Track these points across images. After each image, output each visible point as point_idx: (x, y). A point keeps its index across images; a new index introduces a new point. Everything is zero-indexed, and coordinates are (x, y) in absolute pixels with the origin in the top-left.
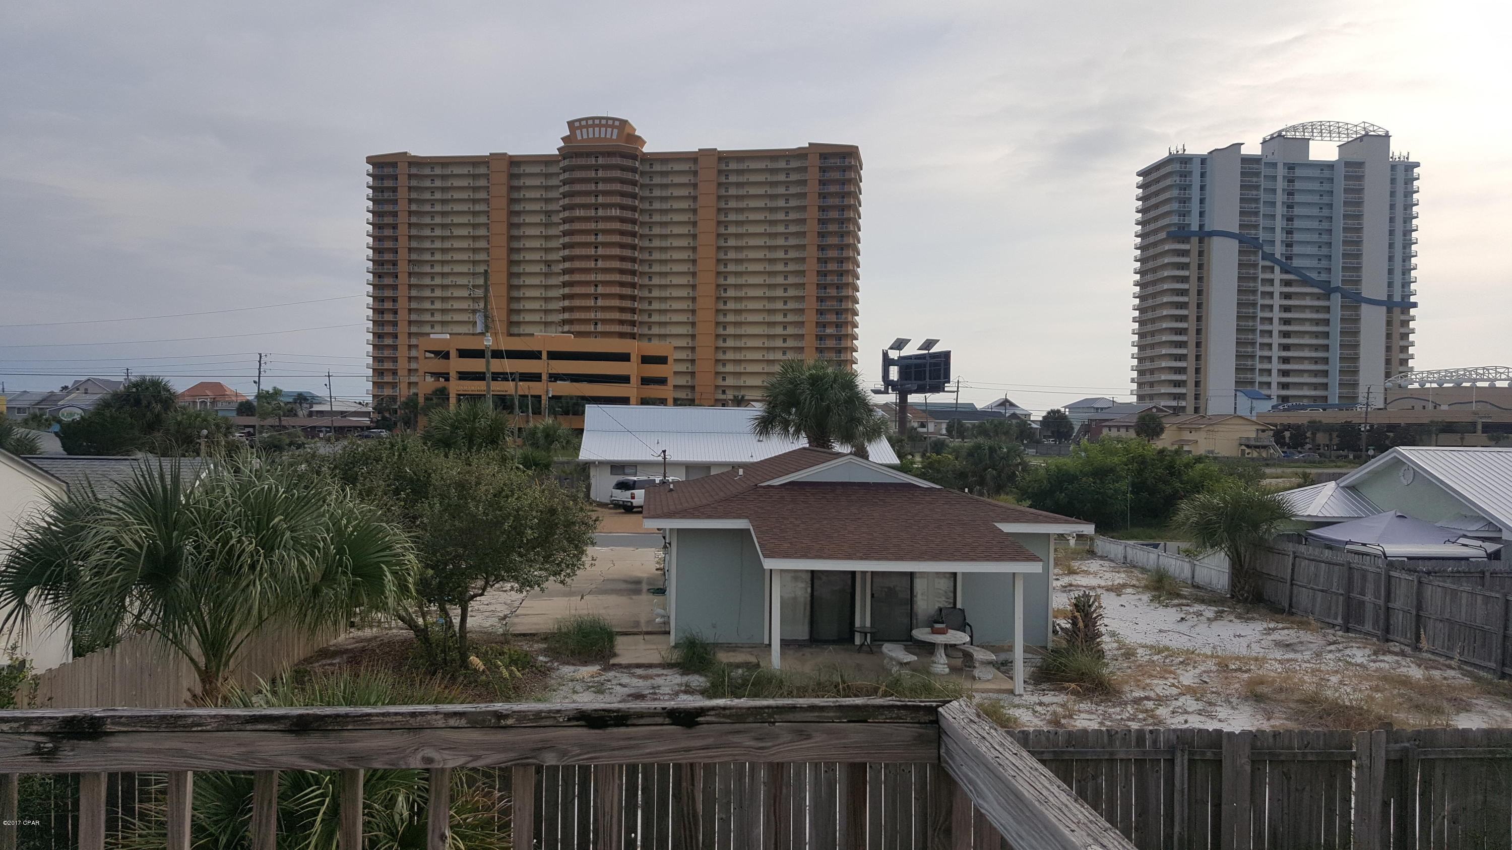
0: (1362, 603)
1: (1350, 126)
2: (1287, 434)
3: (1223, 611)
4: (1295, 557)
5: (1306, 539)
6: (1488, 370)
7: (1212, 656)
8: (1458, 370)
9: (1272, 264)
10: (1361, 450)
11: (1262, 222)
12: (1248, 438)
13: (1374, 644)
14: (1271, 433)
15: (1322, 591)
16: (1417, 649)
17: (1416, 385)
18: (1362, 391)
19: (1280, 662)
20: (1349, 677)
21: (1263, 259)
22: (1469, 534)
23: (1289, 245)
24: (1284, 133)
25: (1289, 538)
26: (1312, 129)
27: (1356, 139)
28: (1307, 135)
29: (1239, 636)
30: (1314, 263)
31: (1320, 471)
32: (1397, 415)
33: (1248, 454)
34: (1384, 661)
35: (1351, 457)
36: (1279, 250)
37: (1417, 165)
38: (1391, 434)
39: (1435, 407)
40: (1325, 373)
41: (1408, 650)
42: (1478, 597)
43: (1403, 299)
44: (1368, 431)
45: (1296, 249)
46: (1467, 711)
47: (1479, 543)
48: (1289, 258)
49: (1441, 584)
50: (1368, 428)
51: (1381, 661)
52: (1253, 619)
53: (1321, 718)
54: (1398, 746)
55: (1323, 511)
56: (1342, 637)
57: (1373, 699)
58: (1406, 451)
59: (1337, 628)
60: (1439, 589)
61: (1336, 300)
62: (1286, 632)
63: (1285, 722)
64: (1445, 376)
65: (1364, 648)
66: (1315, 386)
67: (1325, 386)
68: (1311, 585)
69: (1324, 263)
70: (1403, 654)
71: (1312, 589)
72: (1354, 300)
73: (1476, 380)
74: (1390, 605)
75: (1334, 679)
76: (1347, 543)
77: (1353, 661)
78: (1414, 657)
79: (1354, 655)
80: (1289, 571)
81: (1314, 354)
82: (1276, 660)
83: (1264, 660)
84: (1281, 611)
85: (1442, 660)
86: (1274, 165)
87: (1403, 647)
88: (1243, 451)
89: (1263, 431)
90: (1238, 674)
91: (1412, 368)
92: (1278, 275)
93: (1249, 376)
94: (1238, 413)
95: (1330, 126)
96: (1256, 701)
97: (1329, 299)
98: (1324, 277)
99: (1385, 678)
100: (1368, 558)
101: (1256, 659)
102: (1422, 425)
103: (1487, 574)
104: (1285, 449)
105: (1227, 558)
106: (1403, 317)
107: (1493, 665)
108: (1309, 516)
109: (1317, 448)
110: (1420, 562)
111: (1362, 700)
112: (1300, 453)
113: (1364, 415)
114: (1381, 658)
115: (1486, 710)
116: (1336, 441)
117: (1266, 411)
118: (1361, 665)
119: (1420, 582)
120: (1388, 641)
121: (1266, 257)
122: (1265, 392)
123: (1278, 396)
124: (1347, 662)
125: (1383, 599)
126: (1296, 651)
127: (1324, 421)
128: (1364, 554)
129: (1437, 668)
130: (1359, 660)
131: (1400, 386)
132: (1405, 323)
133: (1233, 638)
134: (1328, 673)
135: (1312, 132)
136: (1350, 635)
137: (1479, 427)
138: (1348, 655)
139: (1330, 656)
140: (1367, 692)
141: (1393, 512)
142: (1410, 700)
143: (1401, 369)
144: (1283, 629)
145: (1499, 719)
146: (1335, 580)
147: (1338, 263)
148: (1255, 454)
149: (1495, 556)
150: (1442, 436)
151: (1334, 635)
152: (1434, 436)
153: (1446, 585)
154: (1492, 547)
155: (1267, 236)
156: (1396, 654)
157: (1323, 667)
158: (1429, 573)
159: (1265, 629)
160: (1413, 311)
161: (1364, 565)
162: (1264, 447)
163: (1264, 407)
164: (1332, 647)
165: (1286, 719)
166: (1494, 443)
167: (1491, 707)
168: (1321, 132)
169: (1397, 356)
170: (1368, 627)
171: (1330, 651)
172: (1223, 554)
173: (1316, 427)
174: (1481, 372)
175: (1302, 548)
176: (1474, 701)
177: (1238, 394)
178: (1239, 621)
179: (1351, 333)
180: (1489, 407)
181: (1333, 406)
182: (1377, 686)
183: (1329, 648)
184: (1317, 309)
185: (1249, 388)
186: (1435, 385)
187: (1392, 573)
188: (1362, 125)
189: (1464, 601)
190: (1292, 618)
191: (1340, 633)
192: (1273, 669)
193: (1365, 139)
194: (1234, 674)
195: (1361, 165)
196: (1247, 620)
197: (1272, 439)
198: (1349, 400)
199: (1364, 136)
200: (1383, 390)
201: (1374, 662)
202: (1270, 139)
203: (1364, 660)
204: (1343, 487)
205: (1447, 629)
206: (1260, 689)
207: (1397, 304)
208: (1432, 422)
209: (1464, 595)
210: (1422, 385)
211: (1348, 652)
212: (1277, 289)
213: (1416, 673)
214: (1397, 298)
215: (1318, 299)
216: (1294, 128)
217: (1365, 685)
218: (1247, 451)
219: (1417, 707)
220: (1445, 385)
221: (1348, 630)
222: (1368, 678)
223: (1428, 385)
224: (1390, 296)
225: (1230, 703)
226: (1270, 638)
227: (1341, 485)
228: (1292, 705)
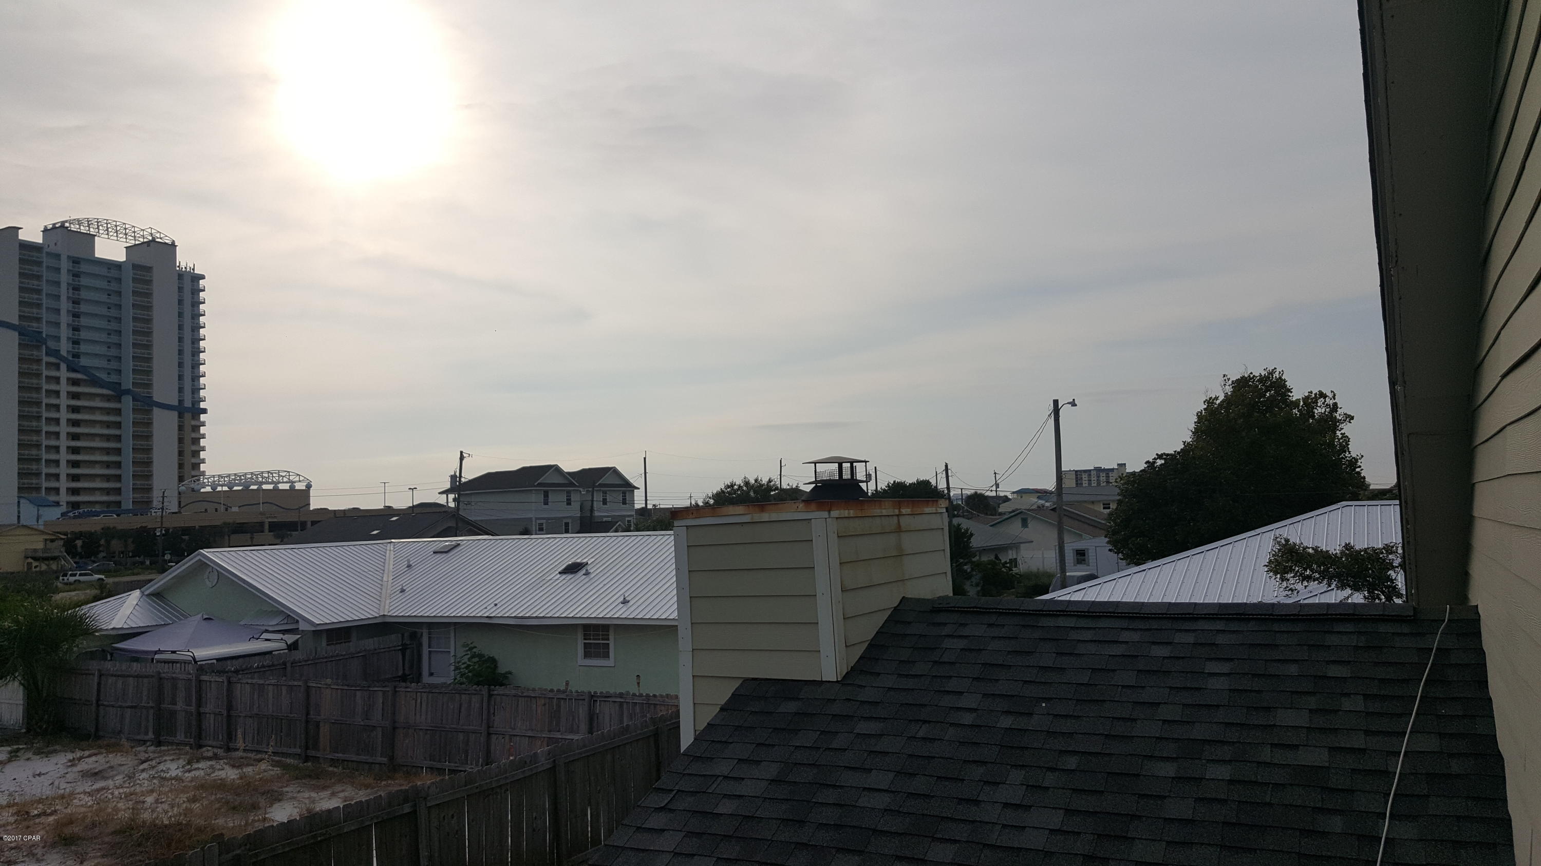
0: (173, 713)
1: (136, 229)
2: (79, 543)
3: (18, 750)
4: (100, 676)
5: (112, 655)
6: (272, 474)
7: (9, 806)
8: (246, 474)
9: (58, 361)
10: (157, 556)
11: (45, 315)
12: (35, 550)
13: (186, 754)
14: (61, 543)
15: (132, 707)
16: (228, 750)
17: (208, 489)
18: (156, 494)
19: (90, 794)
20: (166, 794)
21: (47, 354)
22: (271, 629)
23: (76, 342)
24: (67, 225)
25: (92, 655)
26: (98, 226)
27: (143, 243)
28: (92, 231)
29: (39, 775)
30: (103, 363)
31: (117, 580)
32: (191, 518)
33: (36, 567)
34: (198, 769)
35: (148, 563)
36: (64, 348)
37: (203, 277)
38: (186, 537)
39: (227, 510)
40: (118, 478)
41: (220, 752)
42: (283, 687)
43: (193, 404)
44: (163, 535)
45: (83, 348)
46: (280, 800)
47: (279, 636)
48: (76, 356)
49: (250, 681)
50: (163, 532)
51: (196, 769)
52: (55, 751)
53: (139, 845)
54: (230, 855)
55: (129, 622)
56: (154, 752)
57: (191, 810)
58: (211, 554)
59: (148, 744)
60: (247, 686)
61: (127, 403)
62: (94, 758)
63: (99, 860)
64: (235, 480)
65: (178, 759)
66: (108, 491)
67: (118, 491)
68: (120, 703)
69: (114, 365)
70: (216, 757)
71: (121, 707)
72: (146, 405)
73: (262, 483)
74: (202, 710)
75: (150, 800)
76: (156, 653)
77: (168, 776)
78: (227, 759)
79: (169, 769)
80: (95, 693)
81: (105, 458)
82: (85, 793)
83: (72, 795)
84: (87, 737)
85: (252, 755)
86: (57, 256)
87: (215, 750)
88: (29, 564)
89: (52, 541)
90: (42, 819)
91: (204, 472)
92: (64, 373)
93: (34, 481)
94: (23, 522)
95: (116, 226)
96: (65, 845)
97: (120, 402)
98: (114, 378)
99: (202, 787)
100: (178, 665)
101: (62, 797)
102: (215, 526)
103: (289, 665)
104: (77, 560)
105: (22, 687)
106: (194, 423)
107: (298, 751)
108: (114, 629)
109: (111, 556)
110: (229, 662)
111: (180, 814)
112: (94, 562)
113: (159, 520)
114: (195, 766)
115: (295, 795)
116: (131, 547)
117: (54, 518)
118: (176, 778)
119: (229, 682)
120: (201, 747)
121: (51, 352)
122: (53, 498)
123: (68, 503)
124: (162, 778)
125: (194, 705)
126: (105, 778)
127: (120, 527)
128: (173, 662)
129: (248, 765)
130: (173, 773)
131: (193, 490)
132: (196, 428)
133: (31, 778)
134: (143, 794)
135: (98, 228)
136: (163, 748)
137: (267, 527)
138: (162, 771)
139: (144, 775)
140: (185, 805)
141: (200, 615)
142: (227, 802)
143: (193, 473)
144: (90, 756)
145: (307, 801)
146: (145, 693)
147: (128, 365)
148: (44, 567)
149: (293, 647)
150: (234, 537)
151: (146, 752)
152: (226, 537)
153: (254, 681)
154: (291, 638)
155: (52, 331)
156: (210, 759)
157: (138, 789)
158: (236, 672)
159: (70, 761)
160: (203, 417)
161: (174, 673)
162: (54, 558)
163: (53, 514)
164: (145, 765)
165: (103, 856)
166: (278, 541)
167: (299, 792)
168: (107, 230)
169: (189, 460)
170: (180, 737)
171: (143, 770)
172: (16, 683)
173: (109, 533)
174: (266, 475)
175: (108, 665)
176: (285, 789)
177: (22, 501)
178: (38, 757)
179: (144, 436)
180: (275, 507)
181: (128, 511)
182: (195, 796)
183: (141, 767)
184: (108, 411)
185: (34, 495)
186: (225, 488)
187: (204, 678)
188: (149, 230)
189: (270, 695)
190: (100, 742)
191: (152, 748)
192: (83, 803)
193: (152, 244)
194: (37, 821)
195: (149, 269)
196: (48, 754)
197: (63, 549)
198: (143, 505)
199: (150, 242)
200: (176, 494)
201: (189, 771)
202: (52, 229)
203: (179, 772)
204: (148, 595)
205: (256, 723)
206: (68, 831)
207: (188, 410)
208: (225, 523)
209: (271, 688)
210: (214, 489)
211: (161, 767)
212: (64, 388)
213: (230, 774)
214: (188, 404)
215: (109, 400)
216: (79, 222)
217: (184, 797)
218: (35, 564)
219: (234, 808)
220: (235, 488)
221: (159, 744)
222: (184, 790)
223: (219, 489)
224: (181, 402)
225: (34, 855)
226: (75, 769)
227: (146, 593)
228: (107, 839)
